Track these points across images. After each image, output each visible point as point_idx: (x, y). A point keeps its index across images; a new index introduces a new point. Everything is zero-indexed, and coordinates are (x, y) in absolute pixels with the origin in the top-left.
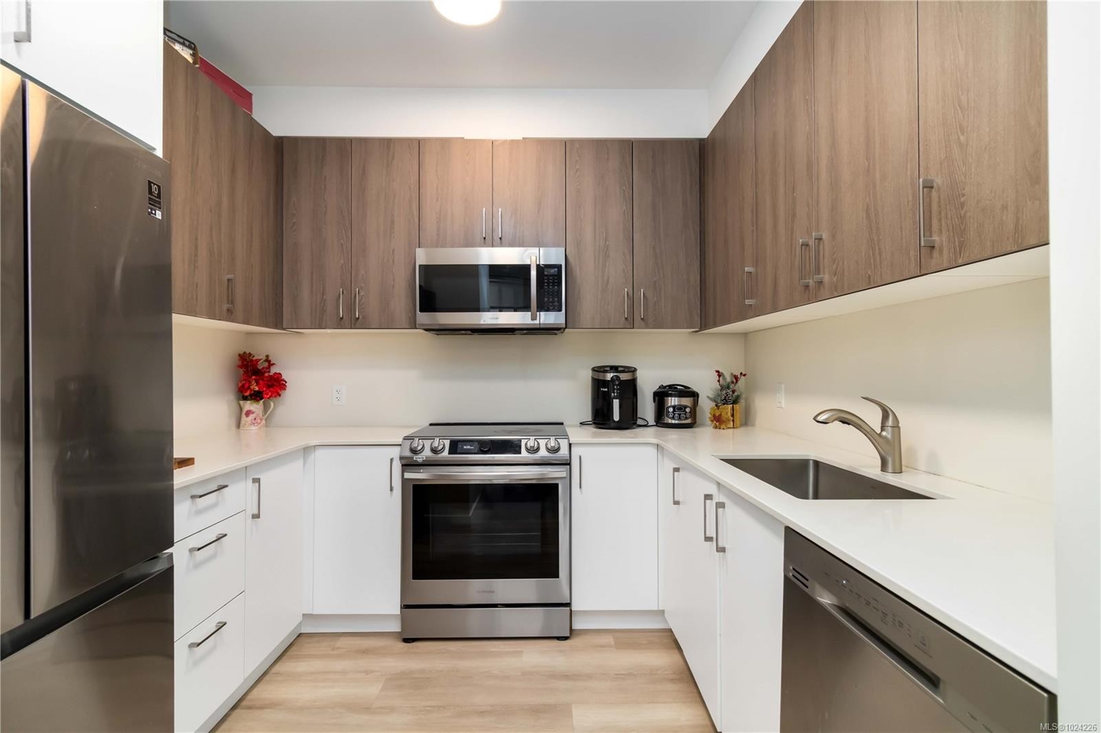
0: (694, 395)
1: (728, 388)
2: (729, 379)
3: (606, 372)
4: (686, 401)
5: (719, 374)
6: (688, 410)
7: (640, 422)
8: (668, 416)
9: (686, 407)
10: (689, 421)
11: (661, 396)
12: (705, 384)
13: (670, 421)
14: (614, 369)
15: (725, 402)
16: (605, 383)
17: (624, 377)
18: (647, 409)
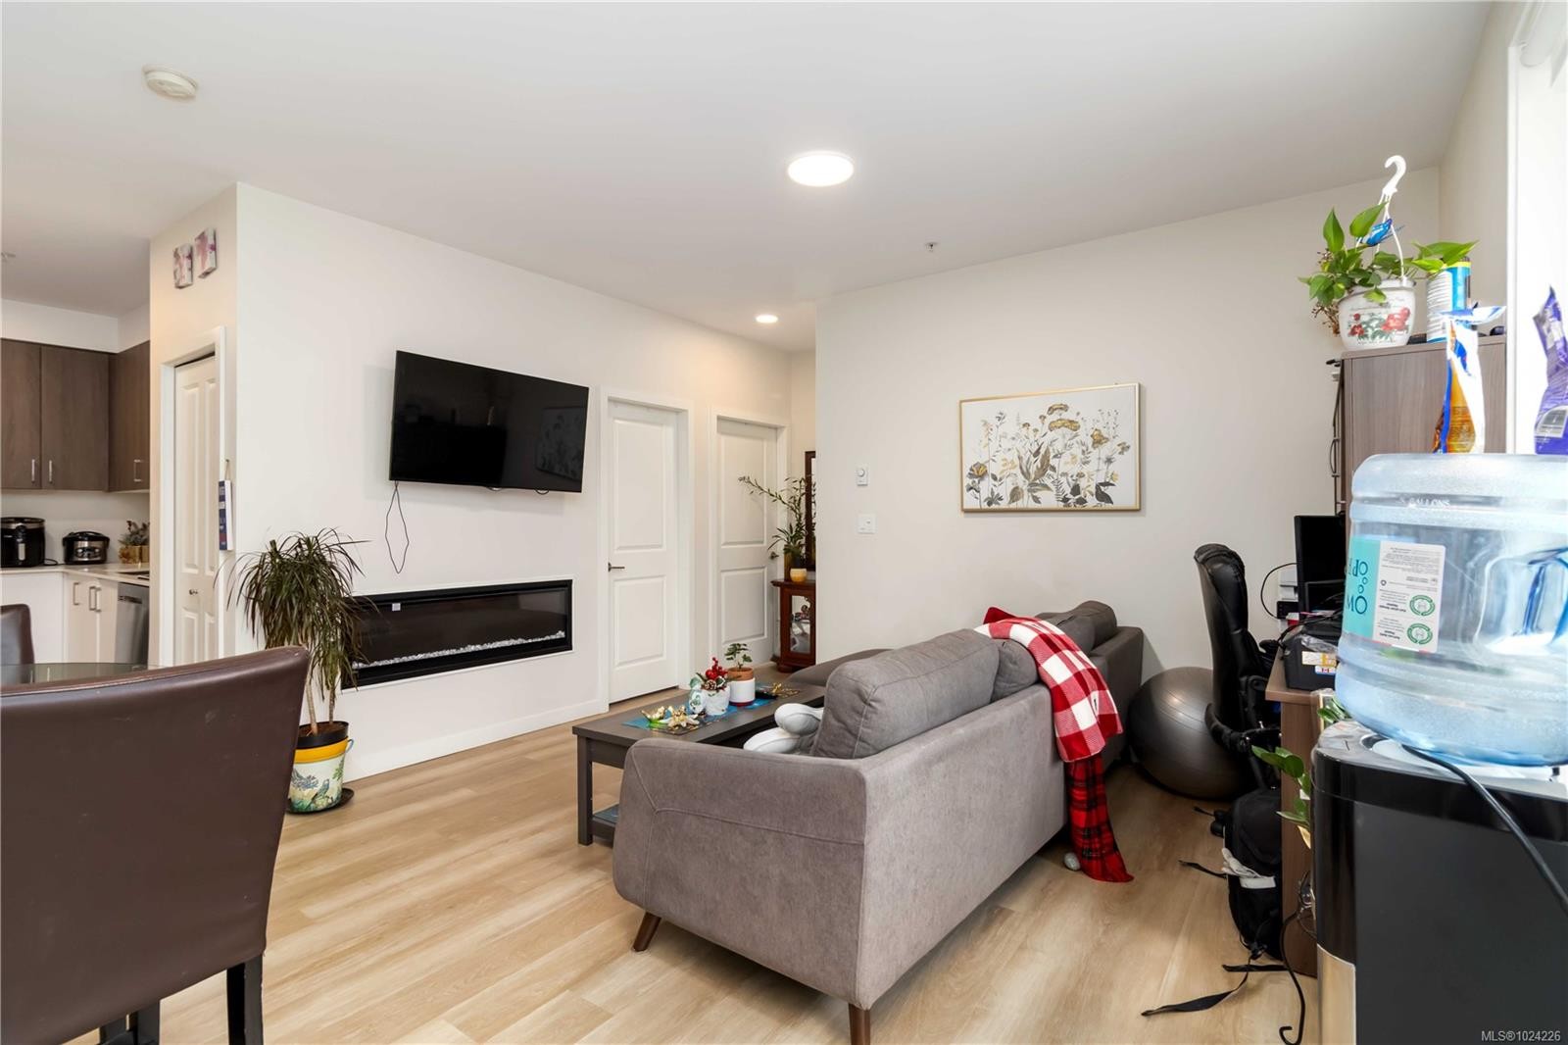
0: (105, 540)
1: (138, 533)
2: (140, 526)
3: (12, 522)
4: (97, 544)
5: (130, 523)
6: (97, 550)
7: (46, 562)
8: (77, 556)
9: (95, 548)
10: (98, 559)
11: (70, 542)
12: (116, 531)
13: (80, 559)
14: (18, 520)
15: (135, 544)
16: (11, 532)
17: (30, 526)
18: (55, 550)
